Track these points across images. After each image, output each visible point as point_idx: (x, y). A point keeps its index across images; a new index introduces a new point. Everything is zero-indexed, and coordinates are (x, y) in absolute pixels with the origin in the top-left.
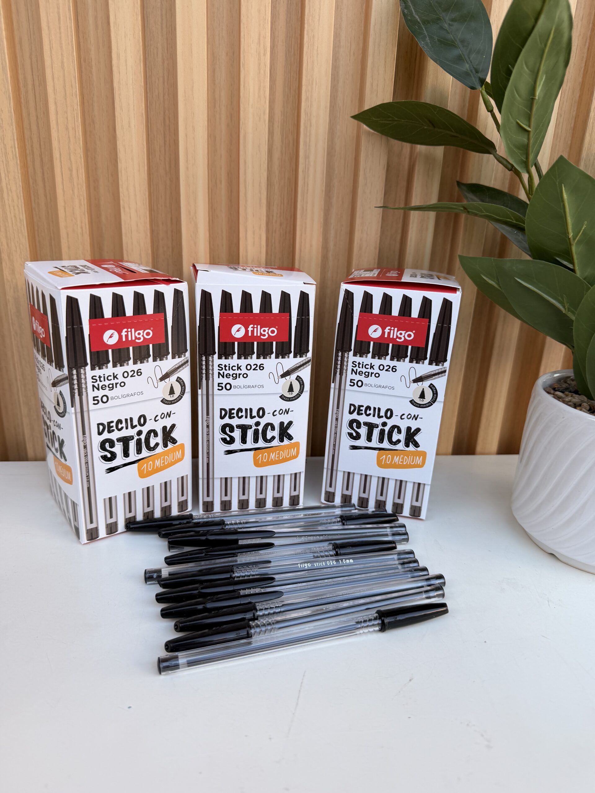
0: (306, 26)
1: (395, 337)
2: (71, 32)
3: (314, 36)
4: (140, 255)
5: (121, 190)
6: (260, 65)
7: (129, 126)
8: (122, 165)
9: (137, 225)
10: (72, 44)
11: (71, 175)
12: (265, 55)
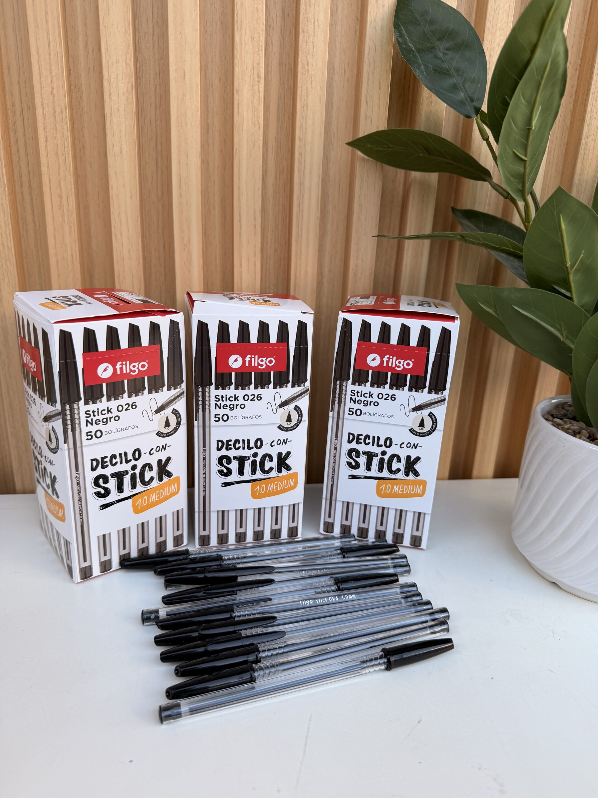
0: (300, 53)
1: (394, 366)
2: (62, 57)
3: (308, 63)
4: (133, 282)
5: (112, 216)
6: (253, 91)
7: (121, 152)
8: (113, 192)
9: (129, 252)
10: (62, 70)
11: (61, 202)
12: (259, 81)
